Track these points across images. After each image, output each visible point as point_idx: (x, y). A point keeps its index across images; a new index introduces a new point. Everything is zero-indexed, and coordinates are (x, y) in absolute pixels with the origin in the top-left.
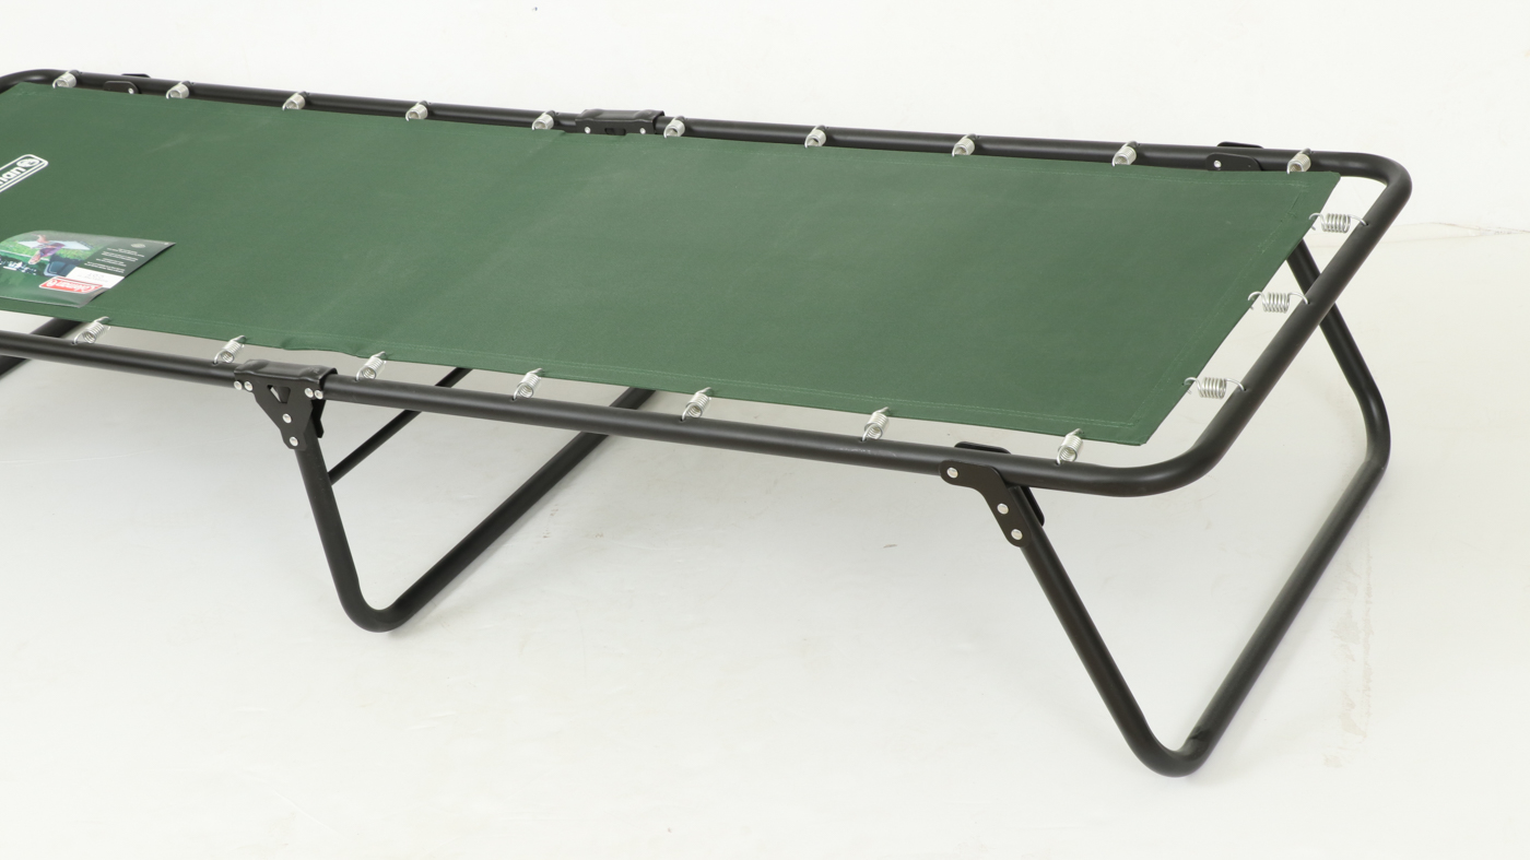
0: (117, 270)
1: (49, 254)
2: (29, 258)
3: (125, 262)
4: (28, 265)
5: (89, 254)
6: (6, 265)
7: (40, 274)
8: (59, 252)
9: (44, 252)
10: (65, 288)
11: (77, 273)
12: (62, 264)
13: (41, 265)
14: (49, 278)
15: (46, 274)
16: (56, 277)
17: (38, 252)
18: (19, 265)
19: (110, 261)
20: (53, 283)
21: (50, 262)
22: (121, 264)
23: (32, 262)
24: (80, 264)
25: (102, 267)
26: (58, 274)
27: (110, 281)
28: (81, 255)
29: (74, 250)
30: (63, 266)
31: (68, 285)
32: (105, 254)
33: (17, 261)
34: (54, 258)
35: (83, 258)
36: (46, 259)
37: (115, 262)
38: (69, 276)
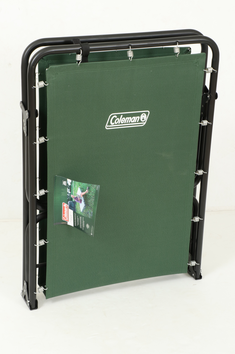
0: (75, 224)
1: (75, 200)
2: (72, 194)
3: (79, 225)
4: (70, 195)
5: (79, 213)
6: (68, 188)
7: (68, 200)
8: (77, 203)
9: (76, 198)
10: (64, 210)
11: (71, 212)
12: (73, 206)
13: (71, 199)
14: (68, 204)
15: (69, 202)
16: (68, 206)
17: (75, 196)
18: (69, 192)
19: (78, 220)
20: (65, 206)
21: (73, 202)
22: (78, 224)
23: (72, 196)
24: (74, 212)
25: (75, 219)
26: (70, 206)
27: (71, 223)
28: (78, 210)
29: (79, 207)
30: (73, 207)
31: (66, 211)
32: (81, 218)
33: (71, 191)
34: (75, 203)
35: (77, 212)
36: (74, 200)
37: (78, 222)
38: (69, 210)
